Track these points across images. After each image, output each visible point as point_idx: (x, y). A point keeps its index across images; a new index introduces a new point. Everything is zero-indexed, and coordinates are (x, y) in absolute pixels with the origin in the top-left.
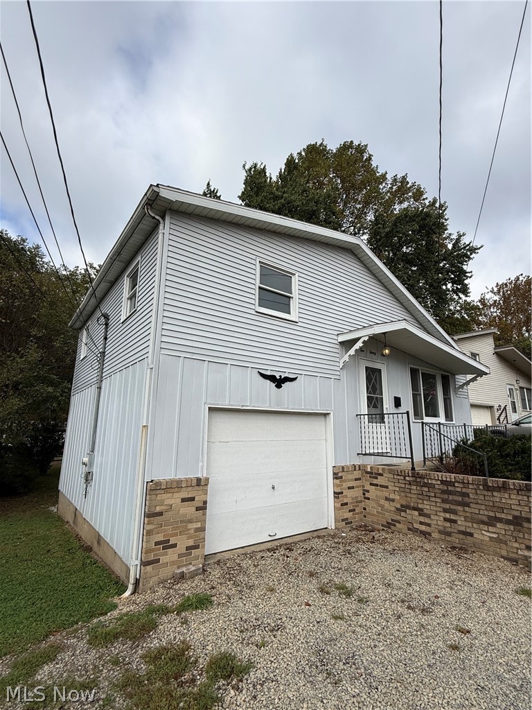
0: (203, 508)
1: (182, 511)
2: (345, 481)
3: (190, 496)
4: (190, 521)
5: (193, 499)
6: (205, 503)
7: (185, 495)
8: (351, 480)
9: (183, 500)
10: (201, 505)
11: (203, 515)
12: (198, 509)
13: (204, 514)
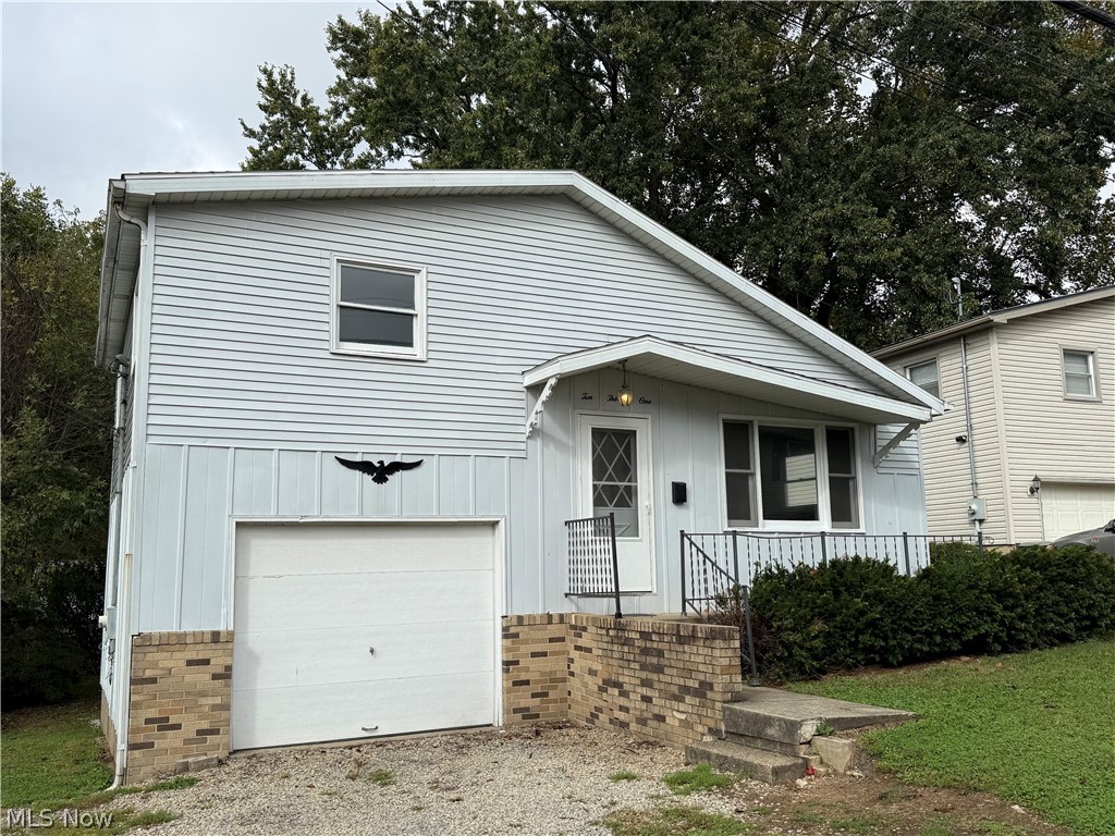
0: (226, 675)
1: (188, 678)
2: (525, 642)
3: (200, 657)
4: (203, 694)
5: (206, 662)
6: (229, 668)
7: (194, 656)
8: (541, 641)
9: (190, 663)
10: (220, 670)
11: (225, 686)
12: (215, 677)
13: (228, 686)
